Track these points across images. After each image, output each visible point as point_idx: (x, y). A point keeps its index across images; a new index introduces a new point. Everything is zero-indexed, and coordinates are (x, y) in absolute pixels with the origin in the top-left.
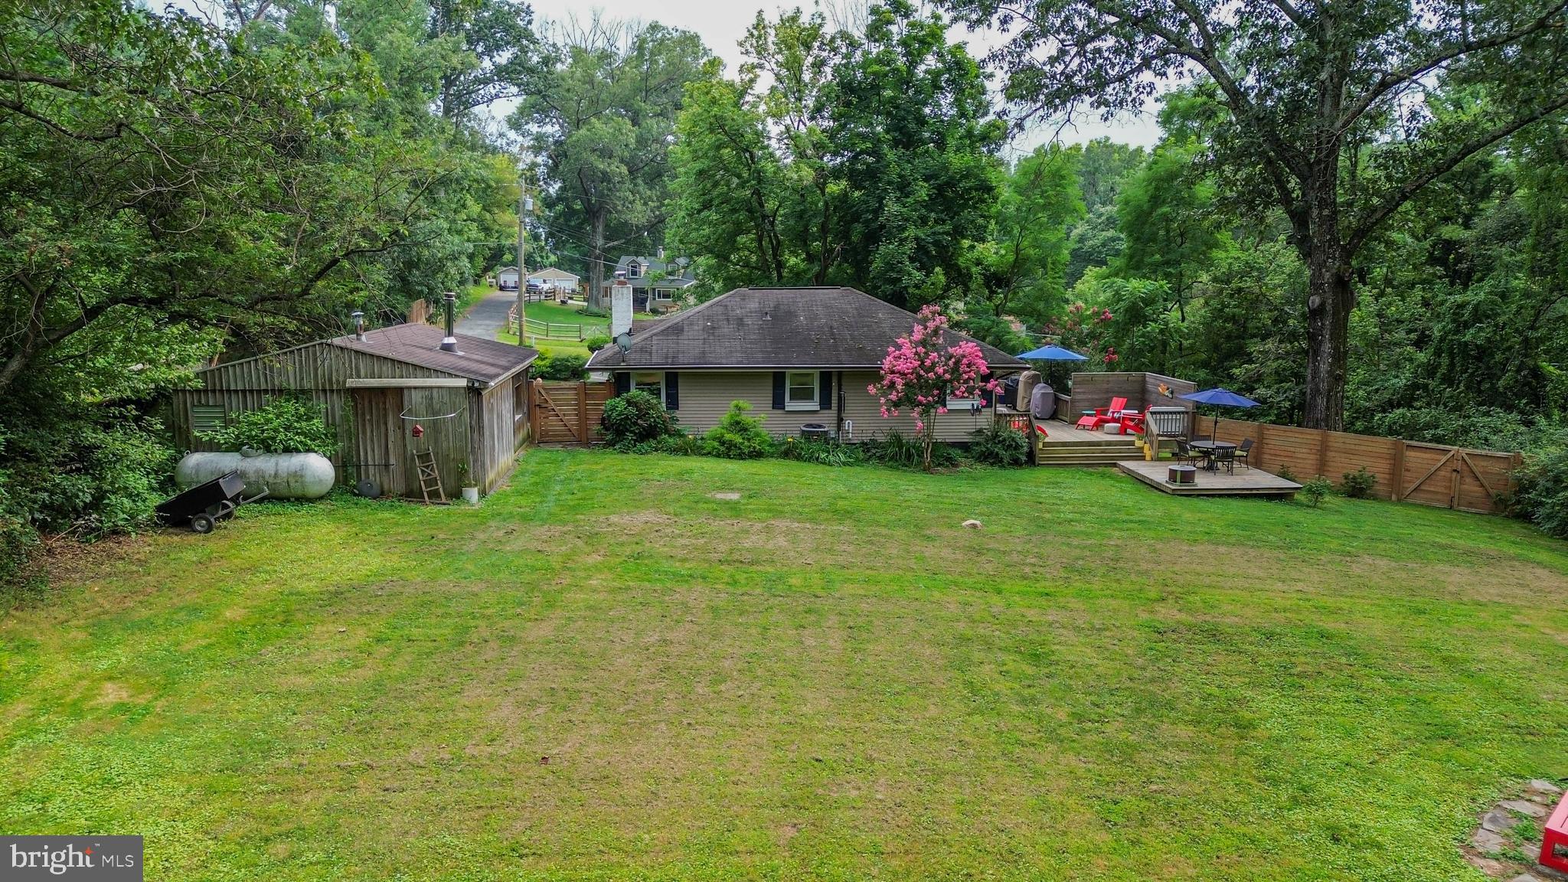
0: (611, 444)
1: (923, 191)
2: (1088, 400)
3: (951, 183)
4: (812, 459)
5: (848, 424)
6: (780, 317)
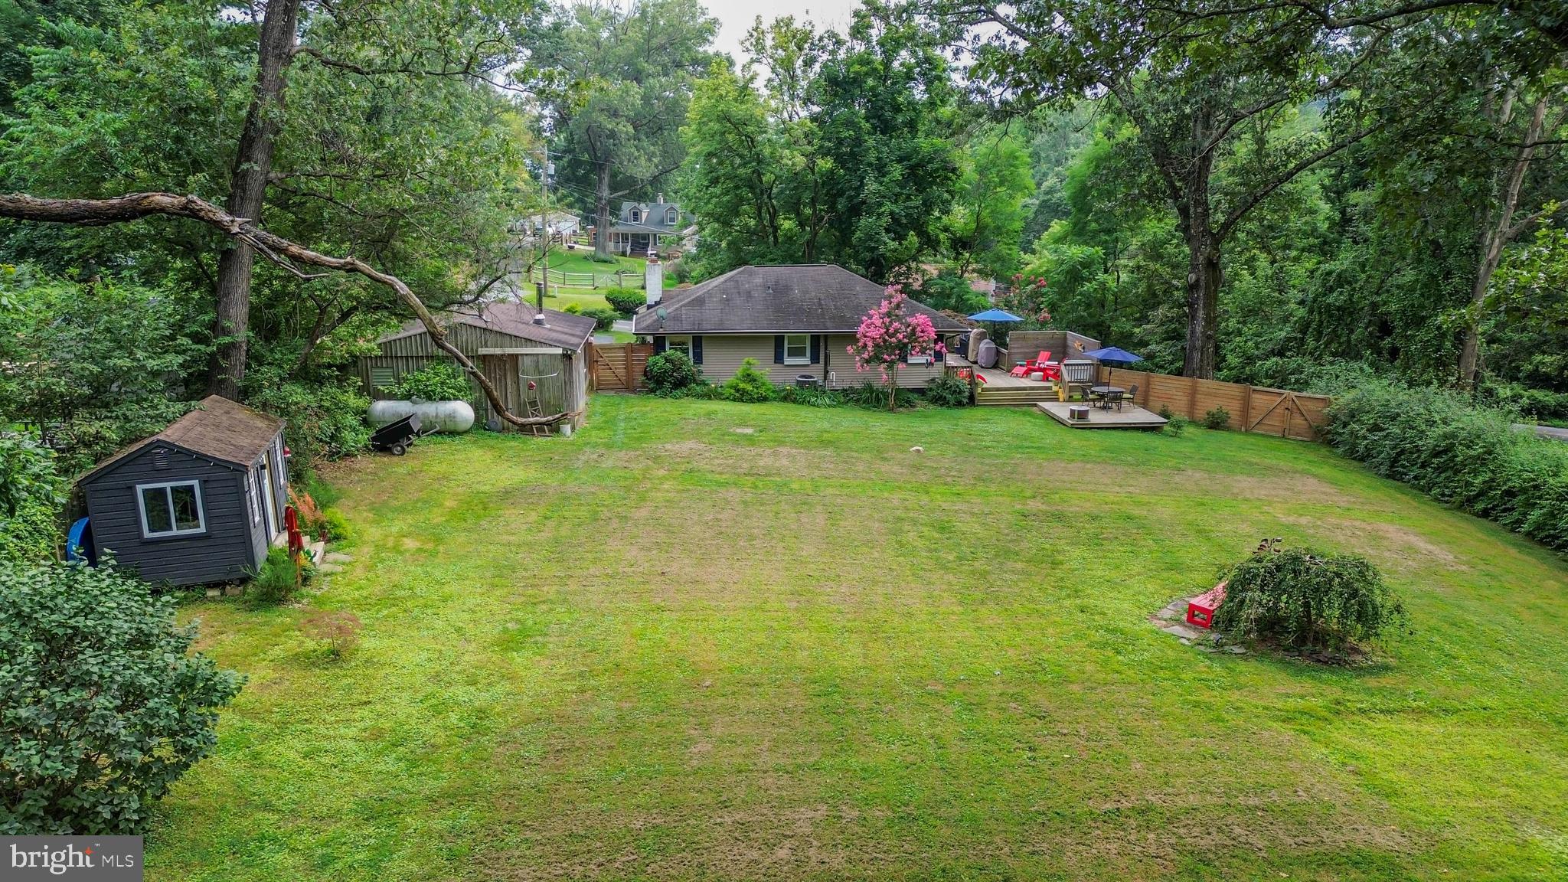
0: (652, 391)
1: (897, 171)
2: (1020, 353)
3: (921, 164)
4: (804, 402)
5: (832, 375)
6: (780, 290)
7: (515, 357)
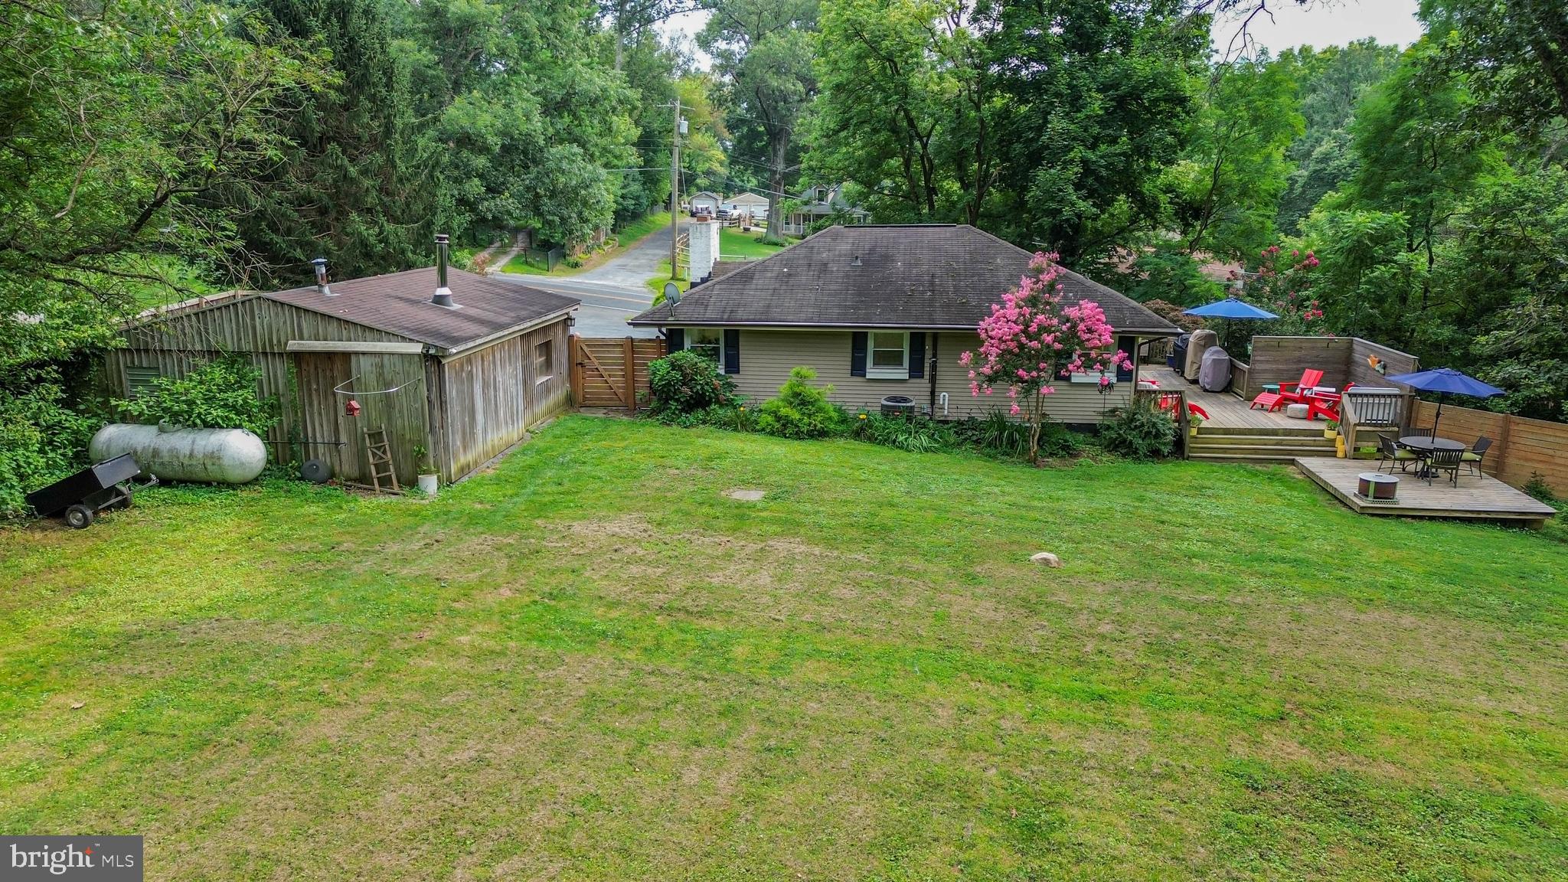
0: (654, 412)
1: (1096, 104)
2: (1271, 371)
3: (1135, 94)
4: (887, 441)
5: (943, 397)
6: (873, 261)
7: (346, 356)
